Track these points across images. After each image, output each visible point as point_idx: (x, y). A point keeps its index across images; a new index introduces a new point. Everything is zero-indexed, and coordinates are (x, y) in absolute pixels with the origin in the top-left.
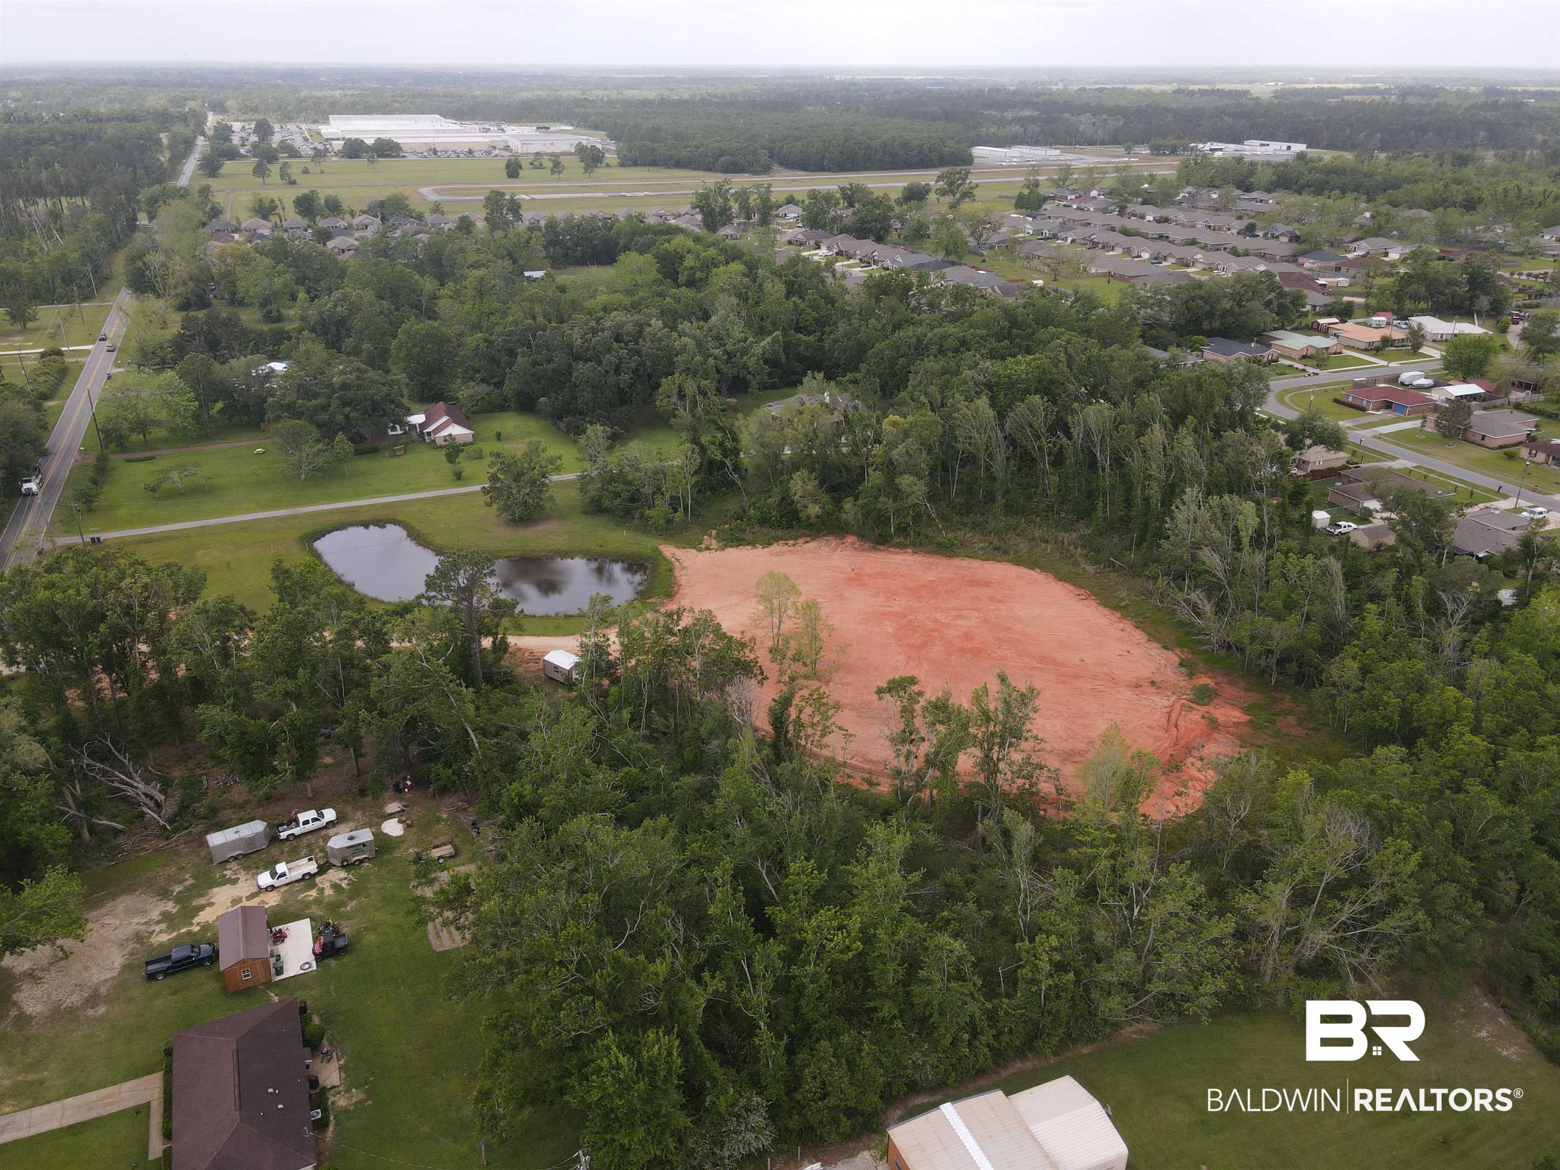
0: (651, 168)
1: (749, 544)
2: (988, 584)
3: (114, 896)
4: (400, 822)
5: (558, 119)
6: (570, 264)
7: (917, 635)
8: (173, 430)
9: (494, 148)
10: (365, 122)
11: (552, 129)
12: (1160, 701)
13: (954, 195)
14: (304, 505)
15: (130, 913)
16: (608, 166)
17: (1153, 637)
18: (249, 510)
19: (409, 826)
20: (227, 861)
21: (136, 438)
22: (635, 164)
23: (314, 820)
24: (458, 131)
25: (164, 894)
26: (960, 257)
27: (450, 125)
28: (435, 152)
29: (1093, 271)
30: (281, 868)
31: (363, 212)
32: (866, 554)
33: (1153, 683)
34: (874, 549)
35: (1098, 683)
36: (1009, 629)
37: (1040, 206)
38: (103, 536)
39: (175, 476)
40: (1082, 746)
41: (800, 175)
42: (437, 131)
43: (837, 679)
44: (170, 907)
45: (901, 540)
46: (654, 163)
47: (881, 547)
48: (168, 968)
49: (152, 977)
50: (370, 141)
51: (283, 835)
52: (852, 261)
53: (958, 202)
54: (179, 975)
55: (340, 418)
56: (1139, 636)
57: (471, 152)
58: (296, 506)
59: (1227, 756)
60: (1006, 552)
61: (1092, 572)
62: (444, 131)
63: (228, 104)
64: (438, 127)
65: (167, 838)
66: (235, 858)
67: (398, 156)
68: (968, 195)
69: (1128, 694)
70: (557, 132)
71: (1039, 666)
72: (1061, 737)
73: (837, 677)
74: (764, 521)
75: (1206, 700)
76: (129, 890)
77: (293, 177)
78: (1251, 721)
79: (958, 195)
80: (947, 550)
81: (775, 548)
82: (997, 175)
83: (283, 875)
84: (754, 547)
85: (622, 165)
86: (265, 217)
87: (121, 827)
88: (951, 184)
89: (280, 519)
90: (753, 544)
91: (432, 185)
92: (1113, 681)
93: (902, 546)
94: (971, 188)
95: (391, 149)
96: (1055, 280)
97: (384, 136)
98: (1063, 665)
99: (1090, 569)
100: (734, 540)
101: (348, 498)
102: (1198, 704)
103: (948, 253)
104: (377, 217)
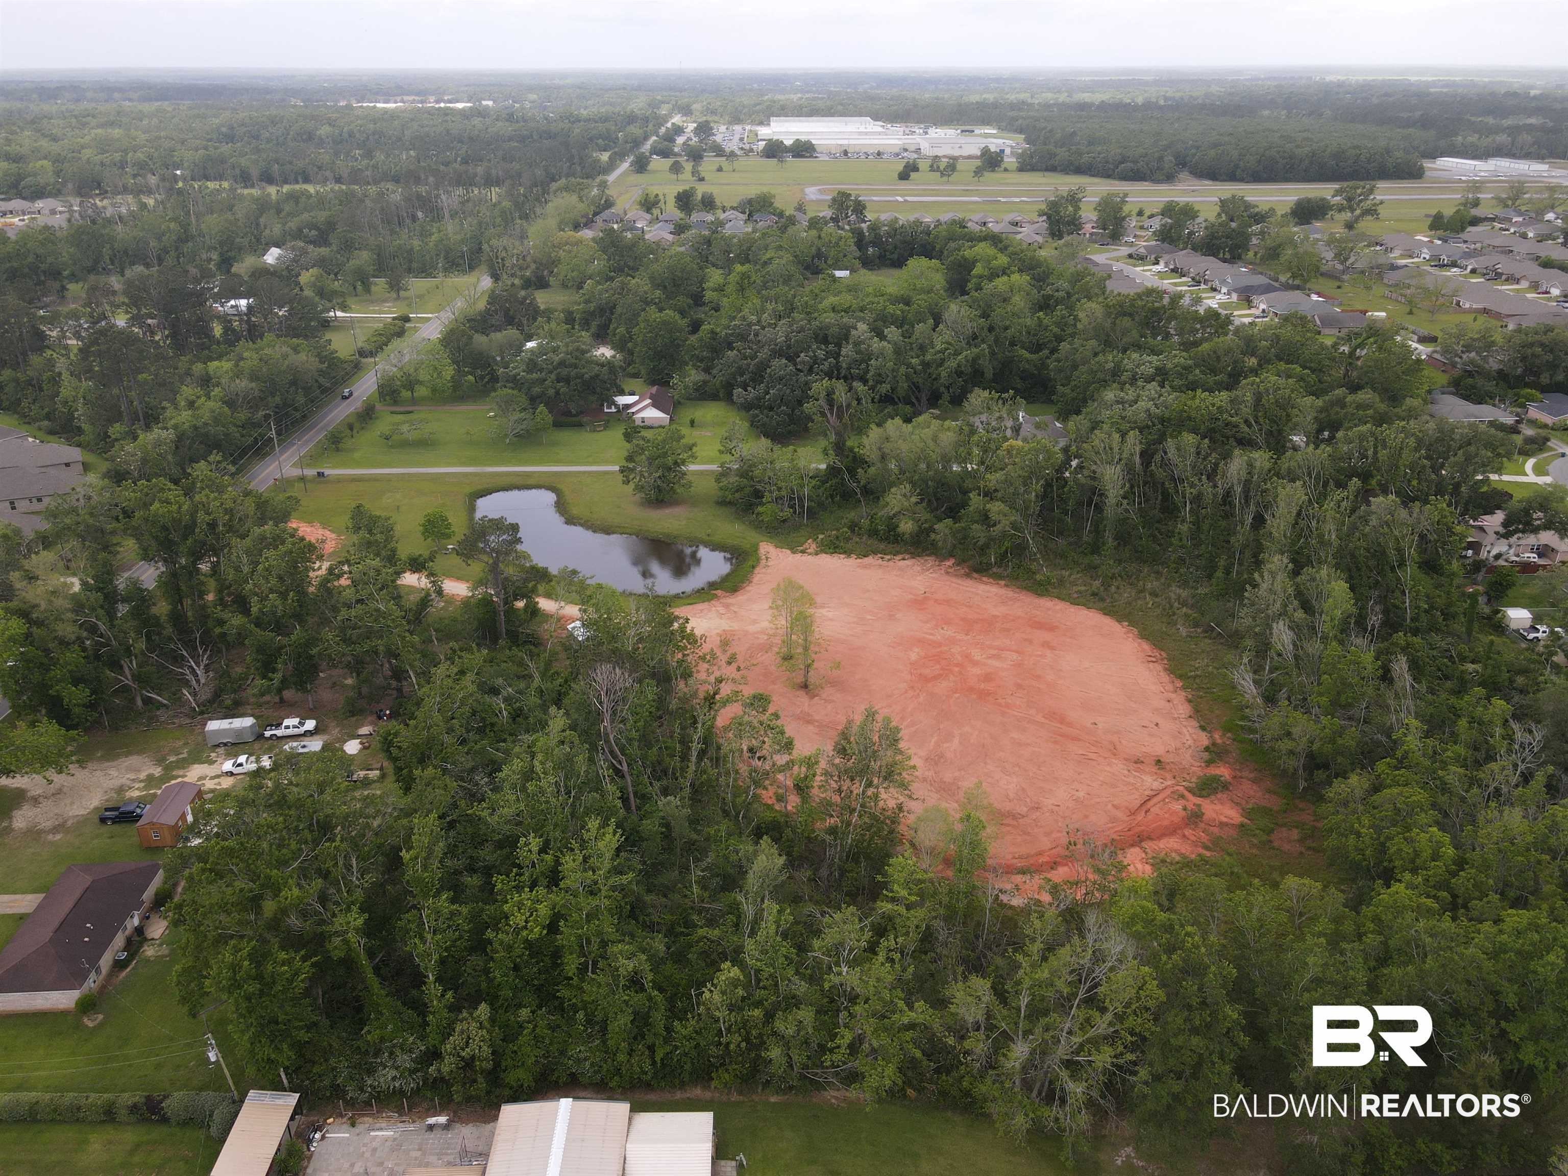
0: (1046, 174)
1: (845, 553)
2: (1052, 629)
3: (128, 754)
4: (361, 743)
5: (986, 122)
6: (886, 266)
7: (938, 667)
8: (434, 390)
9: (906, 150)
10: (799, 124)
11: (977, 132)
12: (1150, 782)
13: (1352, 210)
14: (490, 465)
15: (130, 769)
16: (1006, 170)
17: (1197, 713)
18: (449, 465)
19: (365, 748)
20: (218, 746)
21: (406, 394)
22: (1033, 169)
23: (295, 727)
24: (880, 133)
25: (160, 761)
26: (1306, 281)
27: (876, 127)
28: (846, 153)
29: (1467, 306)
30: (242, 759)
31: (733, 208)
32: (954, 579)
33: (1159, 762)
34: (967, 576)
35: (1094, 749)
36: (1038, 677)
37: (1463, 229)
38: (327, 472)
39: (405, 428)
40: (1024, 810)
41: (1208, 185)
42: (860, 133)
43: (824, 696)
44: (157, 771)
45: (999, 571)
46: (1053, 169)
47: (975, 575)
48: (117, 817)
49: (103, 820)
50: (788, 142)
51: (268, 734)
52: (1184, 279)
53: (1357, 219)
54: (124, 825)
55: (551, 392)
56: (1183, 709)
57: (879, 154)
58: (485, 465)
59: (1180, 854)
60: (1102, 600)
61: (1184, 634)
62: (866, 133)
63: (694, 107)
64: (862, 129)
65: (193, 718)
66: (225, 744)
67: (811, 156)
68: (1371, 211)
69: (1119, 767)
70: (980, 135)
71: (1043, 720)
72: (1007, 796)
73: (828, 692)
74: (873, 533)
75: (1204, 793)
76: (140, 752)
77: (703, 174)
78: (1242, 825)
79: (1358, 212)
80: (1041, 588)
81: (869, 560)
82: (1442, 190)
83: (240, 765)
84: (849, 556)
85: (1021, 170)
86: (648, 210)
87: (165, 702)
88: (1349, 200)
89: (465, 475)
90: (848, 553)
91: (818, 185)
92: (1114, 751)
93: (998, 577)
94: (1375, 205)
95: (806, 150)
96: (1411, 313)
97: (803, 138)
98: (1070, 725)
99: (1183, 631)
100: (833, 547)
101: (533, 464)
102: (1194, 794)
103: (1294, 277)
104: (743, 213)
